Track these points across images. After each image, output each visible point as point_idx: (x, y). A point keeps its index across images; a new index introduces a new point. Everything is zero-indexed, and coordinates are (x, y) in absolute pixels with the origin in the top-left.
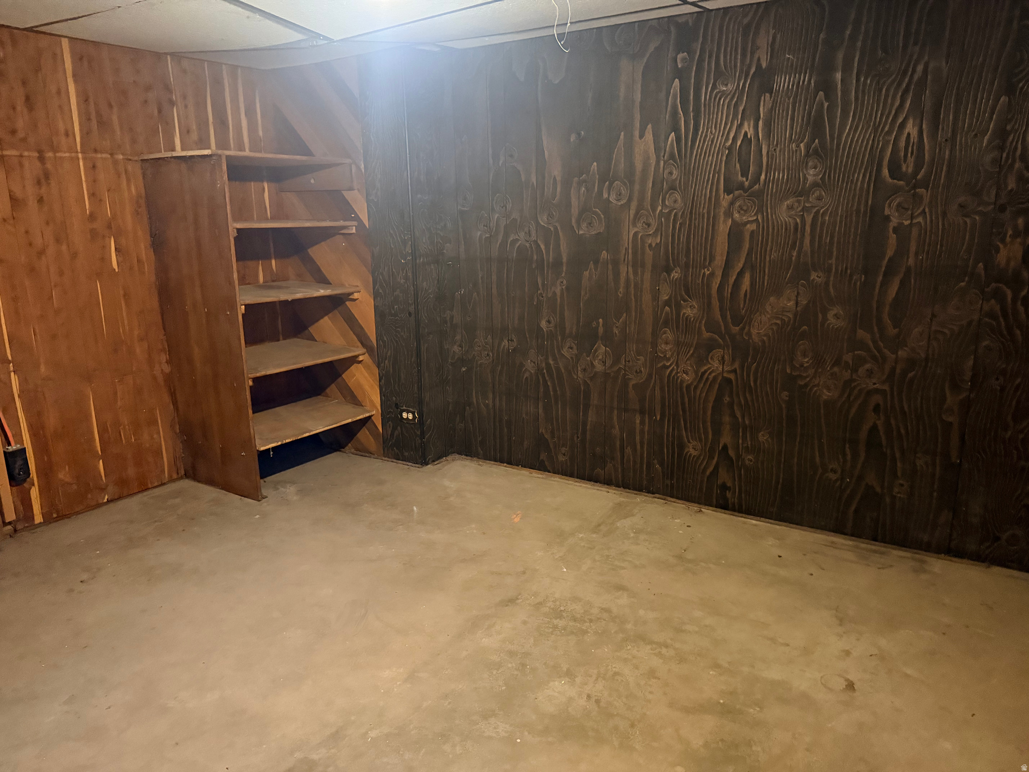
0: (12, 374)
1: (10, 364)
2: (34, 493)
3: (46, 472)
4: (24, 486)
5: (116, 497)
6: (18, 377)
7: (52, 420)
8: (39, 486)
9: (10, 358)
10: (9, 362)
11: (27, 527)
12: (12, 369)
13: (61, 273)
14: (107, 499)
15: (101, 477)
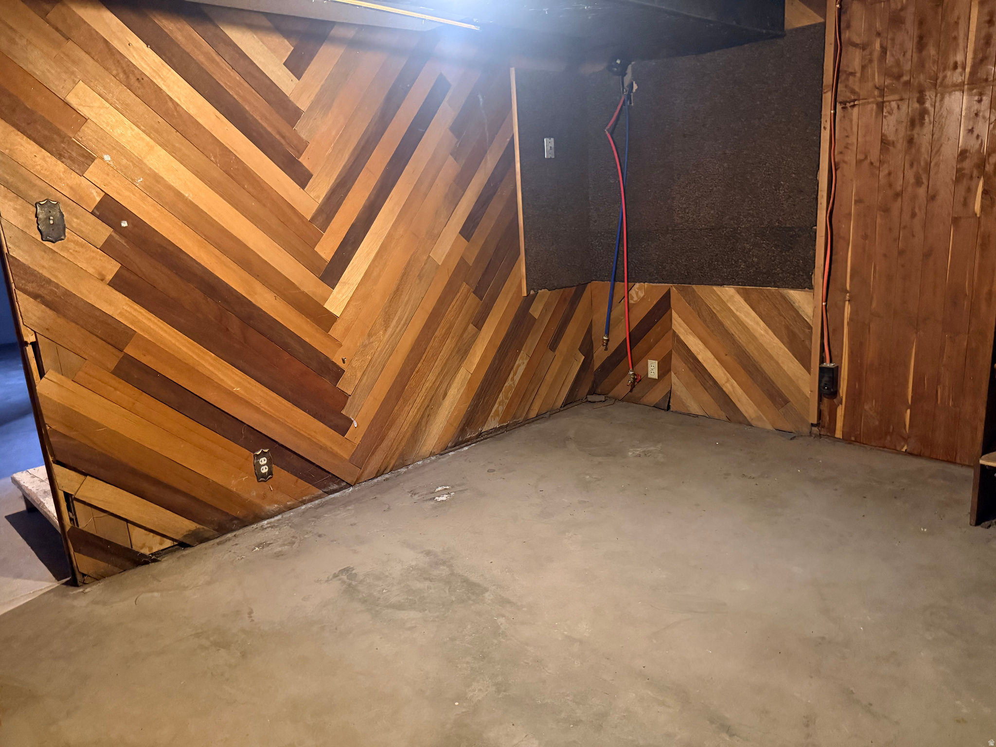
0: (847, 303)
1: (847, 293)
2: (840, 411)
3: (855, 397)
4: (834, 401)
5: (916, 452)
6: (851, 307)
7: (870, 354)
8: (845, 406)
9: (848, 288)
10: (847, 292)
11: (829, 436)
12: (847, 298)
13: (914, 215)
14: (906, 450)
15: (905, 425)
